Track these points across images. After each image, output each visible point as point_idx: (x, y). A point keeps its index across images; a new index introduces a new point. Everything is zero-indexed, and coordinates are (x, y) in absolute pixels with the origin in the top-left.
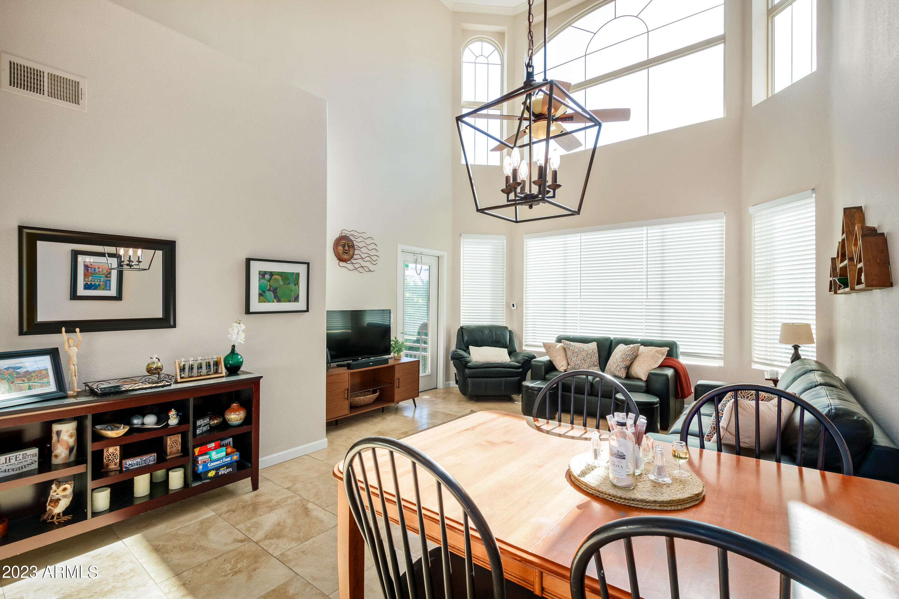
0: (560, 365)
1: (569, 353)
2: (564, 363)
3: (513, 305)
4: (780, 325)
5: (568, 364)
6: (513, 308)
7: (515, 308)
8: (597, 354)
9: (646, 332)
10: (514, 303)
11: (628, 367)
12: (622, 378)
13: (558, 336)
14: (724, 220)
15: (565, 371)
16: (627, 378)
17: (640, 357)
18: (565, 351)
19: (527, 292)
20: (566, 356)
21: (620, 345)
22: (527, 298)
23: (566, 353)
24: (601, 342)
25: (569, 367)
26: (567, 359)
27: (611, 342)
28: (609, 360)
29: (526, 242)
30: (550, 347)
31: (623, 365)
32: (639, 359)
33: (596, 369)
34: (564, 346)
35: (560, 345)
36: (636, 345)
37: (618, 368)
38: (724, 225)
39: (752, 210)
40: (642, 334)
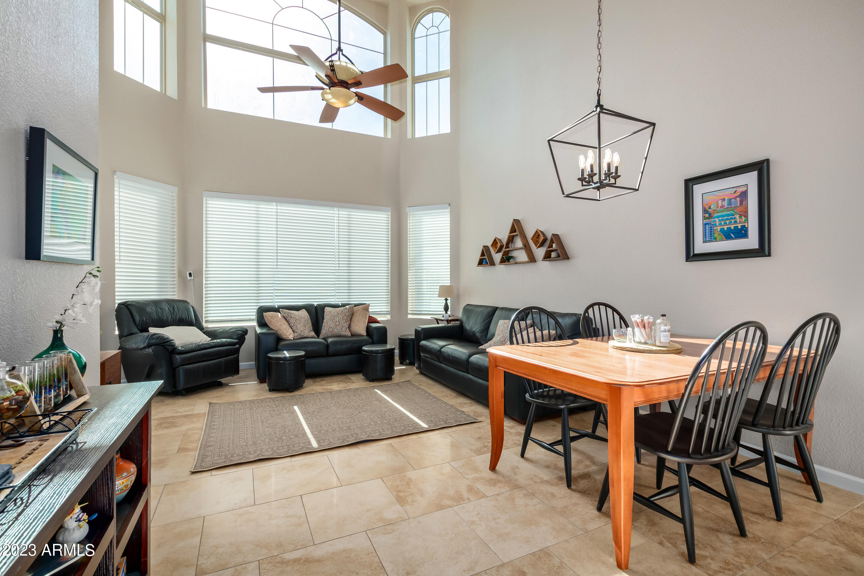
0: (288, 334)
1: (292, 321)
2: (290, 331)
3: (190, 275)
4: (438, 287)
5: (294, 331)
6: (189, 278)
7: (192, 278)
8: (310, 320)
9: (337, 298)
10: (192, 272)
11: (349, 327)
12: (349, 337)
13: (257, 308)
14: (390, 213)
15: (293, 338)
16: (353, 335)
17: (354, 317)
18: (286, 320)
19: (208, 259)
20: (289, 324)
21: (327, 309)
22: (208, 266)
23: (288, 322)
24: (308, 308)
25: (296, 334)
26: (291, 327)
27: (316, 308)
28: (324, 324)
29: (206, 200)
30: (272, 317)
31: (346, 325)
32: (355, 319)
33: (313, 334)
34: (284, 315)
35: (279, 314)
36: (347, 307)
37: (344, 329)
38: (390, 217)
39: (408, 209)
40: (334, 300)
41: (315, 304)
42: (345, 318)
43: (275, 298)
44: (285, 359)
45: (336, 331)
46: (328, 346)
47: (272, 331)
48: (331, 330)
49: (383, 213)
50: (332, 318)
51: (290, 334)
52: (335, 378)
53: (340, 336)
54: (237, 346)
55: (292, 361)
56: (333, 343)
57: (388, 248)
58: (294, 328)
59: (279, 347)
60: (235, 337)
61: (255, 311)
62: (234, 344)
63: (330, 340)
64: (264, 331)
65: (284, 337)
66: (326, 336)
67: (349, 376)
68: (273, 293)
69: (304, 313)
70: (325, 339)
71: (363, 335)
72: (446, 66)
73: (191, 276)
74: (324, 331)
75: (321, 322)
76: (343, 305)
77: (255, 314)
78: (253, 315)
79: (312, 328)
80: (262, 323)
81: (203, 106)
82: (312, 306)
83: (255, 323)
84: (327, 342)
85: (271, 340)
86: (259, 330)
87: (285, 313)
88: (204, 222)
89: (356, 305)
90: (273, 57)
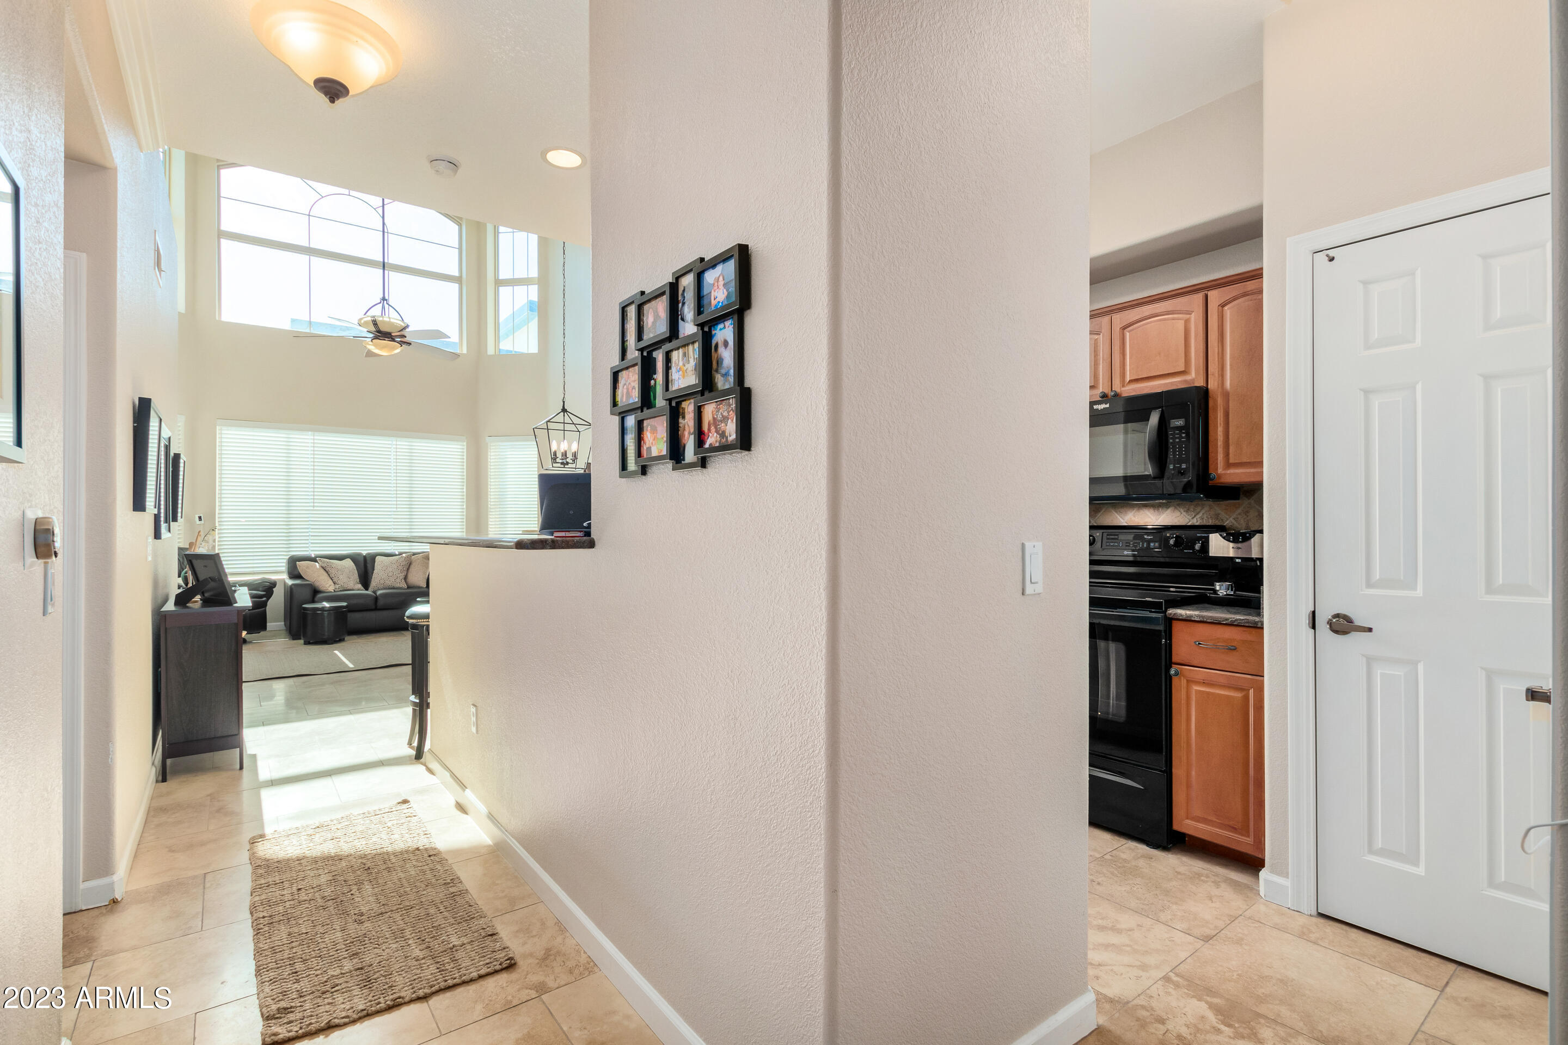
0: (328, 585)
1: (332, 572)
2: (330, 582)
3: (200, 518)
5: (334, 583)
6: (198, 522)
7: (203, 521)
8: (356, 571)
9: (394, 546)
10: (201, 515)
11: (406, 578)
12: (405, 589)
13: (288, 557)
14: (465, 444)
15: (334, 591)
16: (409, 587)
17: (412, 566)
18: (325, 570)
19: (222, 500)
20: (329, 575)
21: (378, 559)
22: (222, 508)
23: (327, 572)
24: (354, 558)
25: (337, 586)
26: (331, 578)
27: (365, 557)
28: (375, 575)
29: (221, 430)
30: (307, 567)
31: (402, 576)
32: (412, 569)
33: (360, 586)
34: (323, 565)
35: (317, 564)
36: (404, 555)
37: (398, 580)
38: (465, 447)
39: (488, 439)
40: (390, 548)
41: (364, 553)
42: (401, 568)
43: (311, 545)
44: (323, 609)
45: (389, 583)
46: (376, 599)
47: (307, 582)
48: (382, 582)
49: (456, 443)
50: (384, 568)
51: (330, 585)
52: (385, 634)
53: (394, 588)
54: (264, 599)
55: (331, 612)
56: (382, 595)
57: (463, 485)
58: (335, 580)
59: (316, 599)
60: (261, 589)
61: (285, 561)
62: (261, 597)
63: (379, 592)
64: (298, 582)
65: (322, 589)
66: (376, 589)
67: (403, 632)
68: (308, 540)
69: (349, 563)
70: (375, 592)
71: (422, 587)
72: (534, 273)
73: (201, 520)
74: (374, 583)
75: (370, 573)
76: (400, 554)
77: (284, 565)
78: (283, 566)
79: (358, 580)
80: (294, 573)
81: (217, 319)
82: (360, 554)
83: (285, 576)
84: (376, 594)
85: (307, 593)
86: (290, 582)
87: (324, 562)
88: (217, 456)
89: (414, 554)
90: (310, 255)
